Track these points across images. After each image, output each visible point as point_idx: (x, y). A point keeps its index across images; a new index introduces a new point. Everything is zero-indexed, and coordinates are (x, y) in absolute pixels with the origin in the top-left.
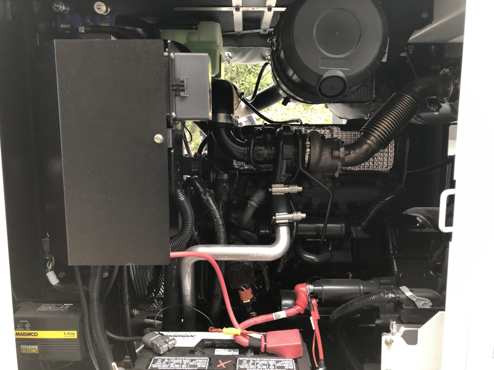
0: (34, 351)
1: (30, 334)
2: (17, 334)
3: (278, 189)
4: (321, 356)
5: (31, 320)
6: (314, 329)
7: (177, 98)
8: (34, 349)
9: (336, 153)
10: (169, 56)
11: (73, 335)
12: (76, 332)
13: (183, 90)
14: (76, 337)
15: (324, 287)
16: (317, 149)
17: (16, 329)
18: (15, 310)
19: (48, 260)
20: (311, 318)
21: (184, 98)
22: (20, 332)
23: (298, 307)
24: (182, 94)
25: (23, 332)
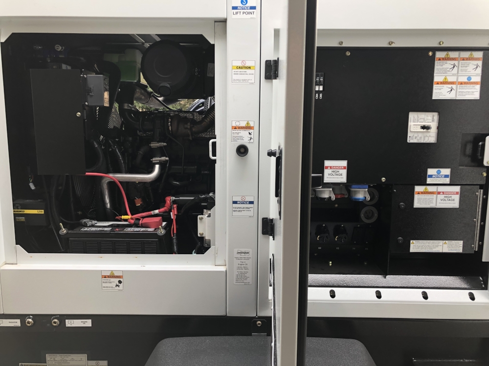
0: (22, 220)
1: (21, 211)
2: (14, 211)
3: (154, 145)
4: (175, 232)
5: (21, 205)
6: (172, 218)
7: (89, 96)
8: (23, 219)
9: (186, 126)
10: (83, 77)
11: (42, 212)
12: (43, 210)
13: (91, 92)
14: (43, 213)
15: (180, 198)
16: (175, 123)
17: (14, 208)
18: (13, 200)
19: (30, 177)
20: (171, 213)
21: (92, 96)
22: (16, 210)
23: (165, 208)
24: (90, 94)
25: (17, 210)
